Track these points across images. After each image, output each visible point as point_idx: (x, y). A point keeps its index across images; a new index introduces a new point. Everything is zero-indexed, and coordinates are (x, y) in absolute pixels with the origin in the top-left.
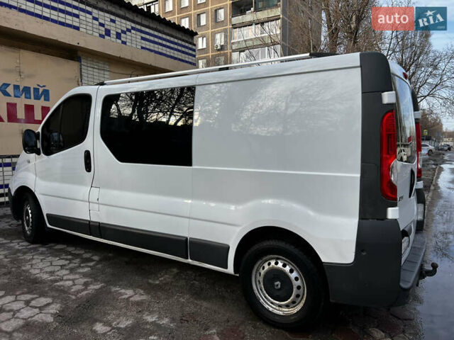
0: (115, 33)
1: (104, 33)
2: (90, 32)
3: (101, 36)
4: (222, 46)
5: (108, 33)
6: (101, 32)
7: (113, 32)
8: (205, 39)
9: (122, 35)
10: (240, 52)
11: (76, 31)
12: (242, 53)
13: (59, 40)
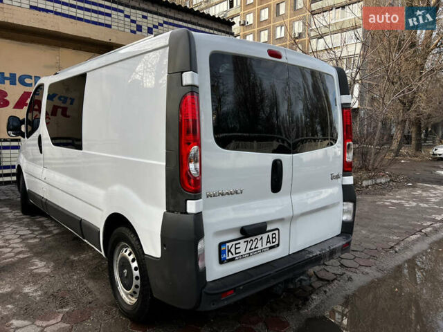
0: (146, 28)
1: (135, 29)
2: (122, 29)
3: (133, 32)
4: (300, 34)
5: (139, 28)
6: (132, 29)
7: (145, 28)
8: (283, 28)
9: (154, 29)
10: (319, 38)
11: (109, 29)
12: (320, 40)
13: (92, 38)
